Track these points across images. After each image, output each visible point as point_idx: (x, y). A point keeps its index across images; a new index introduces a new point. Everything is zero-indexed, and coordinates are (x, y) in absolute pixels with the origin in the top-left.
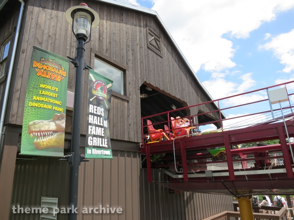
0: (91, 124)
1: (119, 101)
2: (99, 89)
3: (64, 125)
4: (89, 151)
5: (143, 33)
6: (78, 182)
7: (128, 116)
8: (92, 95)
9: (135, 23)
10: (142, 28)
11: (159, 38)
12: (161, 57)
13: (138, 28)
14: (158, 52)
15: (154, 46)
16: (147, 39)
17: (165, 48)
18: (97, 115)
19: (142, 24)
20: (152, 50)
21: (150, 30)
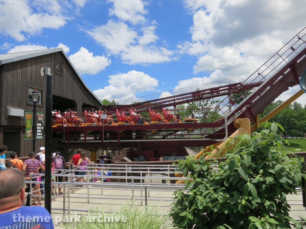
0: (38, 129)
1: (39, 108)
2: (39, 117)
3: (32, 131)
4: (37, 137)
5: (52, 65)
8: (38, 120)
9: (48, 60)
10: (52, 62)
11: (62, 64)
12: (62, 76)
13: (50, 62)
14: (60, 74)
15: (58, 71)
16: (55, 68)
17: (65, 69)
18: (39, 126)
19: (53, 59)
20: (57, 74)
21: (57, 61)
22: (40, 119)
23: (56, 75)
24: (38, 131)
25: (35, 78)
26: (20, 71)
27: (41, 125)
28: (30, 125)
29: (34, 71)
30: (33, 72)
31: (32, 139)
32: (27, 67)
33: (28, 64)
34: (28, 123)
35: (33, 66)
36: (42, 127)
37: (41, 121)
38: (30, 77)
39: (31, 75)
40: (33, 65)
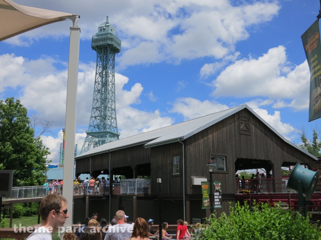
0: (215, 199)
1: (224, 174)
2: (217, 187)
3: (209, 200)
4: (215, 206)
5: (236, 126)
6: (206, 213)
7: (228, 181)
8: (215, 190)
9: (231, 122)
10: (236, 123)
11: (248, 121)
12: (250, 135)
13: (233, 124)
14: (247, 133)
15: (244, 131)
16: (239, 128)
17: (253, 126)
18: (217, 195)
19: (236, 119)
20: (243, 134)
21: (242, 120)
22: (217, 188)
23: (242, 136)
24: (216, 200)
25: (218, 145)
26: (201, 141)
27: (219, 195)
28: (207, 195)
29: (216, 137)
30: (215, 139)
31: (209, 208)
32: (208, 136)
33: (209, 132)
34: (205, 193)
35: (214, 133)
36: (220, 196)
37: (218, 190)
38: (212, 145)
39: (213, 142)
40: (214, 131)
